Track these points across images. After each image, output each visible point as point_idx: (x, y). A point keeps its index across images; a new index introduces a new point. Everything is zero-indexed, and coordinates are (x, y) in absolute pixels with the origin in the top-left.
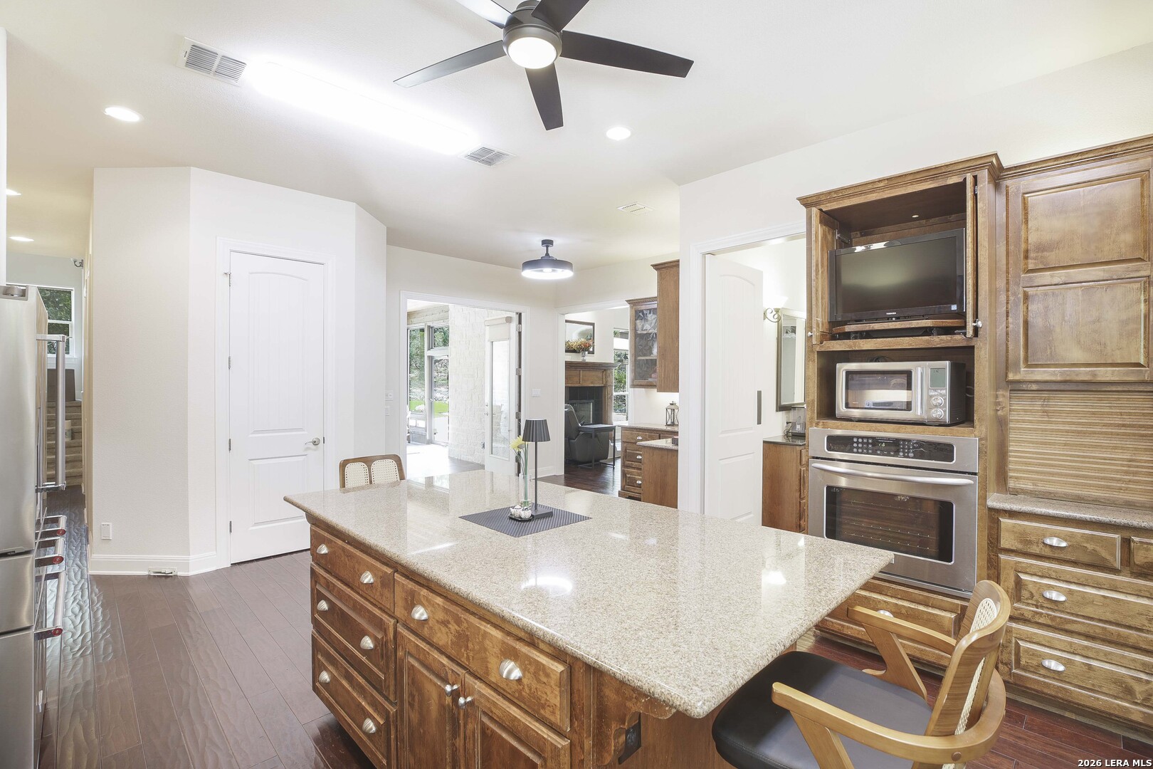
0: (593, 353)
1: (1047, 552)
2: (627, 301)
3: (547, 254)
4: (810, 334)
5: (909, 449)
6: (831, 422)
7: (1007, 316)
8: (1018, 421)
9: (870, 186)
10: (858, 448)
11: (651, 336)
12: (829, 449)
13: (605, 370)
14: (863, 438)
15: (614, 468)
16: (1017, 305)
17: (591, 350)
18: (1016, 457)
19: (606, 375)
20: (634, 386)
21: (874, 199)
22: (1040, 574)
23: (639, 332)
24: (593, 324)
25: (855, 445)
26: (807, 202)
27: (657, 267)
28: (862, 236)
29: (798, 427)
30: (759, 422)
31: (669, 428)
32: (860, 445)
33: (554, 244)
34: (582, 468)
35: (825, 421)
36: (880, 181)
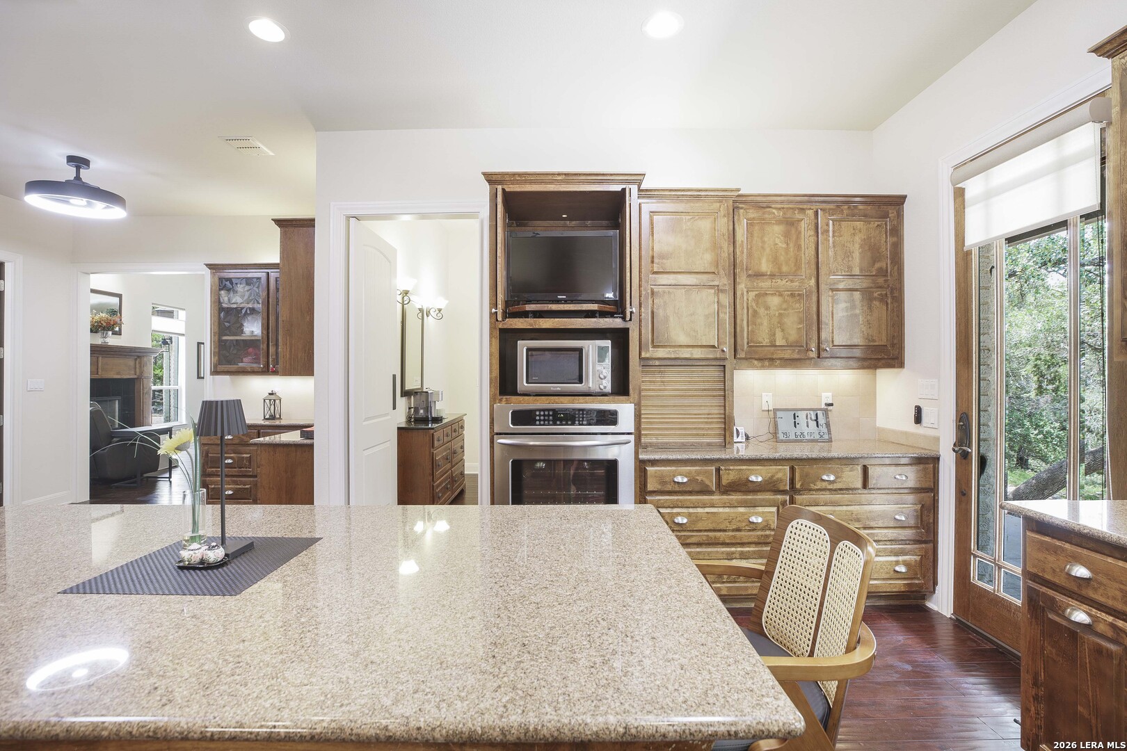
0: (119, 333)
1: (677, 488)
2: (207, 265)
3: (78, 177)
4: (494, 310)
5: (583, 418)
6: (514, 398)
7: (640, 306)
8: (646, 390)
9: (550, 177)
10: (540, 420)
11: (243, 311)
12: (513, 423)
13: (139, 357)
14: (544, 410)
15: (171, 482)
16: (647, 299)
17: (117, 329)
18: (647, 418)
19: (140, 363)
20: (215, 372)
21: (552, 189)
22: (672, 506)
23: (224, 305)
24: (120, 296)
25: (538, 418)
26: (492, 179)
27: (280, 223)
28: (517, 226)
29: (422, 411)
30: (394, 408)
31: (267, 423)
32: (542, 418)
33: (91, 165)
34: (117, 487)
35: (508, 397)
36: (559, 174)
